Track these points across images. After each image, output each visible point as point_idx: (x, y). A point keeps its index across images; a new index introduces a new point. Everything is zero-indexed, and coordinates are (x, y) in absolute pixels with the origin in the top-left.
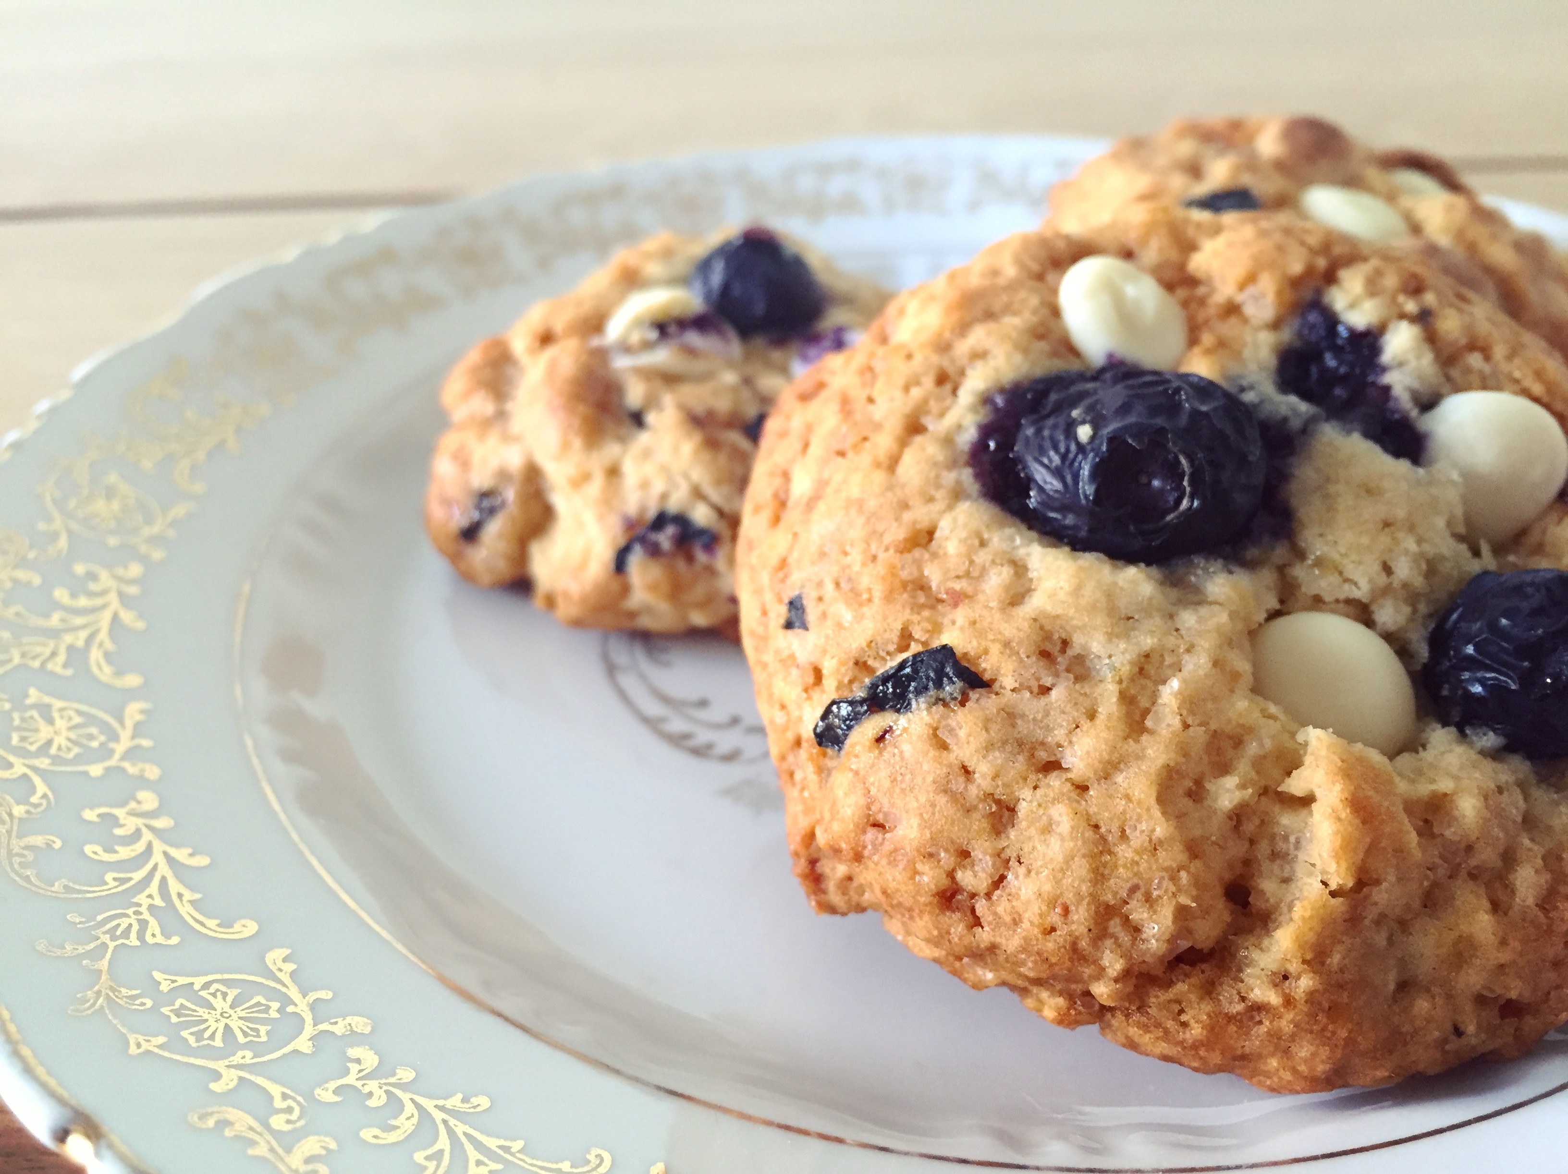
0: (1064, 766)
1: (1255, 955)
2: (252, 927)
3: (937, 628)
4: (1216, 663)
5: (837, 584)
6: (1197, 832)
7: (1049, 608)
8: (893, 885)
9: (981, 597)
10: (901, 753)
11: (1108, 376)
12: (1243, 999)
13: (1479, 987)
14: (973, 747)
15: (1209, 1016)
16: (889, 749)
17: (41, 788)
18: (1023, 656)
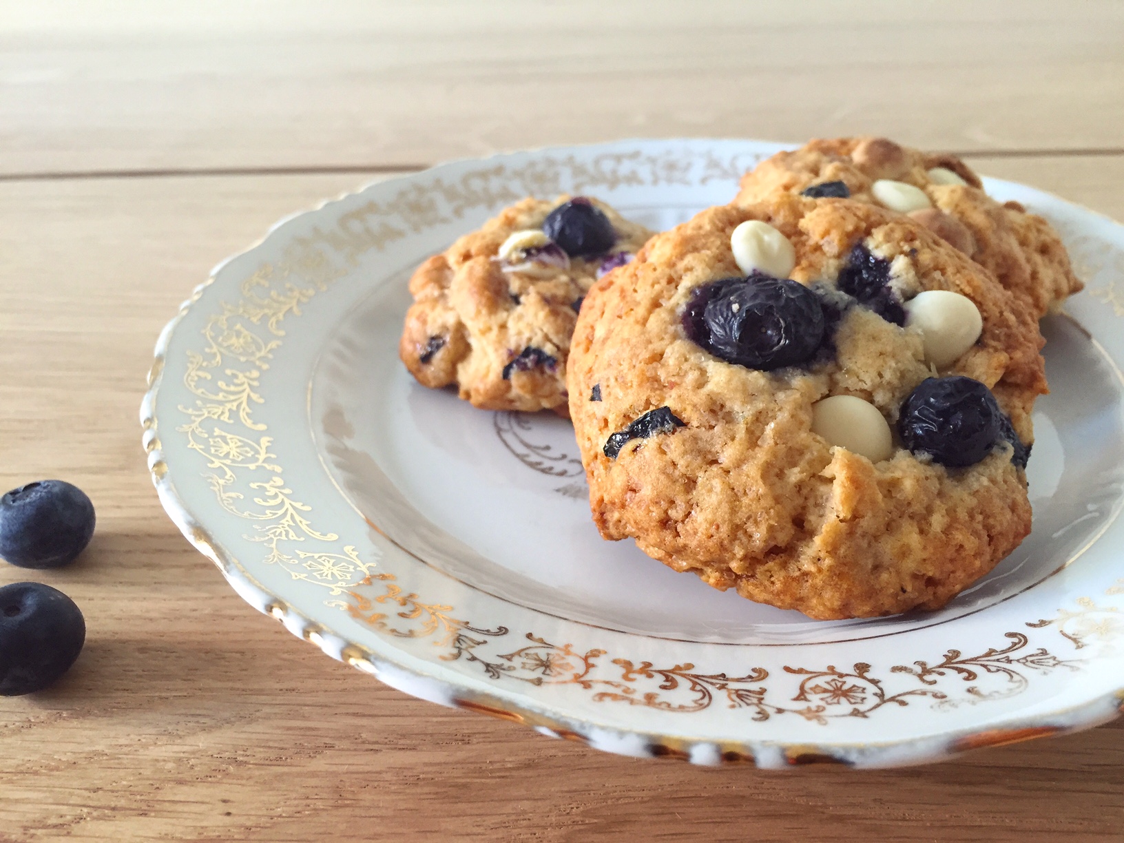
0: (719, 462)
1: (805, 549)
2: (335, 537)
3: (663, 399)
4: (792, 416)
5: (616, 379)
6: (779, 492)
7: (715, 389)
8: (639, 518)
9: (684, 385)
10: (644, 456)
11: (750, 280)
12: (800, 570)
13: (913, 569)
14: (677, 453)
15: (784, 578)
16: (639, 454)
17: (229, 473)
18: (702, 411)
